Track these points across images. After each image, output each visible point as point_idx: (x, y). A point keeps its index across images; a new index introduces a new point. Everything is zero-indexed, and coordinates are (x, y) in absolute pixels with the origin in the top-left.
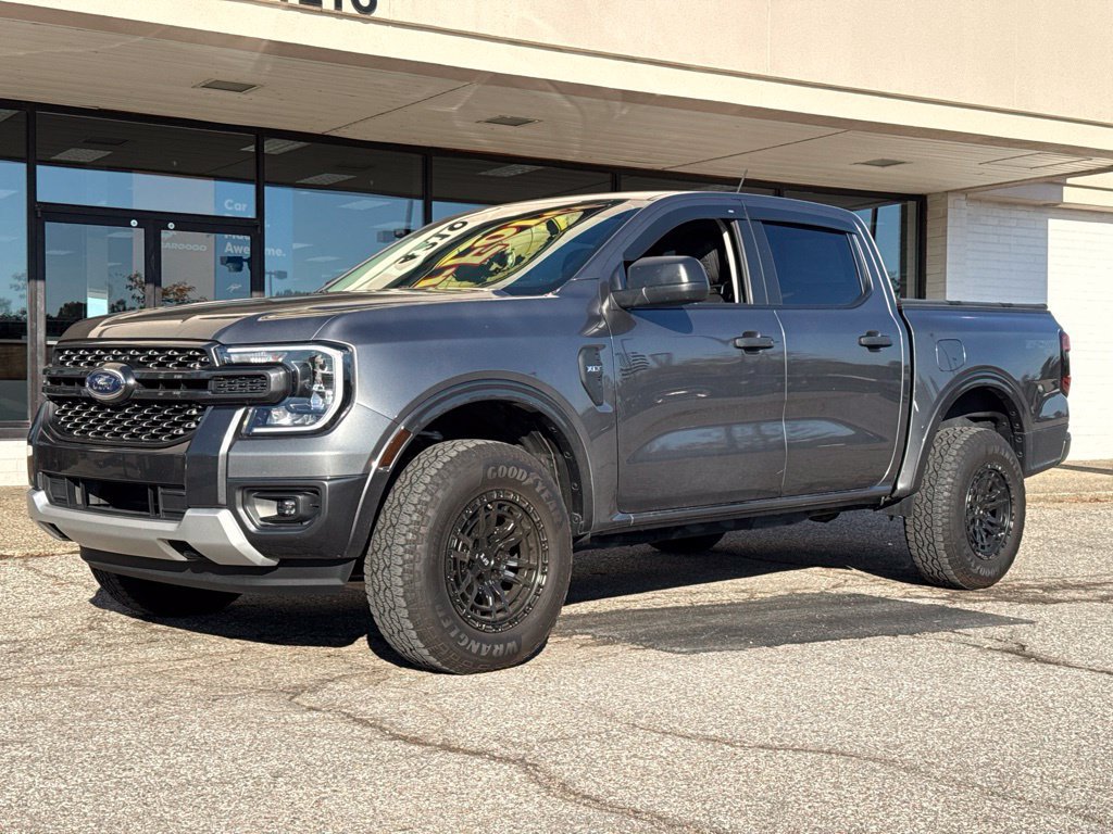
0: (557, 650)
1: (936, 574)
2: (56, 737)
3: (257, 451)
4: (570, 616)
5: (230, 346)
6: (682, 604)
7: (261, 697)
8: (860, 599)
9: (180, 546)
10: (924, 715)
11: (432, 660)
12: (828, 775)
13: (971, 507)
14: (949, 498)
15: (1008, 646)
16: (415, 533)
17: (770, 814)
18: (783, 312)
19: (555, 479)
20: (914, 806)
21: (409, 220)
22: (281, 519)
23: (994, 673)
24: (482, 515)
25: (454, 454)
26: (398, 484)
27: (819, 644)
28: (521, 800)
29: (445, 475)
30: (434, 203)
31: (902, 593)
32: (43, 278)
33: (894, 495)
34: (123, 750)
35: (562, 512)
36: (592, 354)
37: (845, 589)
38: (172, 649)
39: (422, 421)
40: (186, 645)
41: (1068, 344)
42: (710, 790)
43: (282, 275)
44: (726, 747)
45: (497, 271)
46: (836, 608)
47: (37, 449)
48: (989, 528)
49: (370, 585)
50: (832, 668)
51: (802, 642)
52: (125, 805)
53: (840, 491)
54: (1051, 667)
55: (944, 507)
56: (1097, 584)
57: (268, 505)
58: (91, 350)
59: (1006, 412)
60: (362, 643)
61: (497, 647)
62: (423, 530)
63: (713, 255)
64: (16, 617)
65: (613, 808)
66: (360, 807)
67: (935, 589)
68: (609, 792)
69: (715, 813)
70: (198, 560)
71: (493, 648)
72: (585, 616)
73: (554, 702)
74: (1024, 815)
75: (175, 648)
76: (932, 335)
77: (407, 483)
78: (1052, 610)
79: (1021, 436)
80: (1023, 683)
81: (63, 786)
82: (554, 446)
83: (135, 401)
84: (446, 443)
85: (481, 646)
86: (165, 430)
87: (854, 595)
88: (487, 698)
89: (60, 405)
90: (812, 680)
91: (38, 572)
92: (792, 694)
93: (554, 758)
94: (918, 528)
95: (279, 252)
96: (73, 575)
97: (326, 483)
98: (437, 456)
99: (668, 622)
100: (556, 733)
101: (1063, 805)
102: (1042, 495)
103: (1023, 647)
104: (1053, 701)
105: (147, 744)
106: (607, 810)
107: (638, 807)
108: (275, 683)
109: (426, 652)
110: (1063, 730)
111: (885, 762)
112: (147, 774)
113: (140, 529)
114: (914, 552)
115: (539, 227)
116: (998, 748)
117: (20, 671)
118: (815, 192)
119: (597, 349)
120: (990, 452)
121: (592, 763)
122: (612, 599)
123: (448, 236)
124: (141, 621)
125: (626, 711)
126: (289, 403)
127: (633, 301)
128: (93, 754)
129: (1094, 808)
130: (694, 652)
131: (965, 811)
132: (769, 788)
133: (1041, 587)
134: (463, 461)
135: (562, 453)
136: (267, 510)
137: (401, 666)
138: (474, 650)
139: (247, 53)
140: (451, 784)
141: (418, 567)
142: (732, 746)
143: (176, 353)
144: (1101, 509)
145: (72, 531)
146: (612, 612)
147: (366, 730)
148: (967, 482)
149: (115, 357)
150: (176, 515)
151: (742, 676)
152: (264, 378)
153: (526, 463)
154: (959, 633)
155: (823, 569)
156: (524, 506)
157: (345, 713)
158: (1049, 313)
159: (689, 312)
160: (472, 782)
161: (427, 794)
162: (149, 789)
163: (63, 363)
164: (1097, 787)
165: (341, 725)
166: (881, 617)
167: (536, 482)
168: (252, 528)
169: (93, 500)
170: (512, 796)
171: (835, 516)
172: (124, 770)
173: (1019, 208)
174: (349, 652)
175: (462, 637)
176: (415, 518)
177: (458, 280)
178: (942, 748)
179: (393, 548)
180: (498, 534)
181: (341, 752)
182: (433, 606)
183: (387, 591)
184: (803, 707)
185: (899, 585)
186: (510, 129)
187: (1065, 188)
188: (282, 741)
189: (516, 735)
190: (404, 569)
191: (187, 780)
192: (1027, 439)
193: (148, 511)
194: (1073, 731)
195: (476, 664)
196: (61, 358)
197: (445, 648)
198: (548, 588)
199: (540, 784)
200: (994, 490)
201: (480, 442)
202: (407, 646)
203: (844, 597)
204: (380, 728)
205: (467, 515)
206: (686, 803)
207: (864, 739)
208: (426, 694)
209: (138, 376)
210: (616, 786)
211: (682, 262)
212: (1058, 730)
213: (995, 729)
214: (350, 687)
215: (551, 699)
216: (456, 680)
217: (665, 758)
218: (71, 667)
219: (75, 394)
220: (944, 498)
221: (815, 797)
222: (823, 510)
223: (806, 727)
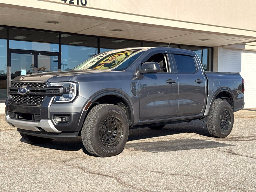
0: (125, 151)
1: (213, 134)
2: (10, 171)
3: (57, 106)
4: (129, 144)
5: (51, 82)
6: (155, 141)
7: (57, 162)
8: (196, 140)
9: (39, 128)
10: (208, 167)
11: (97, 154)
12: (185, 180)
13: (221, 119)
14: (216, 117)
15: (228, 151)
16: (93, 125)
17: (171, 189)
18: (178, 74)
19: (125, 113)
20: (204, 188)
21: (96, 53)
22: (62, 122)
23: (225, 157)
24: (108, 121)
25: (102, 107)
26: (89, 114)
27: (185, 150)
28: (115, 186)
29: (100, 112)
30: (100, 49)
31: (206, 139)
32: (11, 66)
33: (204, 116)
34: (25, 175)
35: (127, 120)
37: (192, 138)
38: (38, 151)
39: (95, 99)
40: (41, 150)
41: (244, 82)
42: (158, 184)
44: (162, 174)
45: (114, 65)
46: (190, 142)
47: (7, 106)
48: (226, 124)
49: (82, 137)
50: (188, 156)
51: (182, 150)
52: (25, 187)
53: (191, 115)
54: (238, 156)
55: (215, 119)
56: (250, 137)
57: (59, 119)
58: (19, 83)
59: (229, 97)
60: (81, 150)
61: (111, 151)
62: (95, 124)
63: (162, 61)
64: (3, 144)
65: (135, 188)
66: (78, 188)
67: (213, 138)
68: (135, 184)
69: (159, 189)
70: (43, 131)
71: (110, 151)
72: (132, 144)
73: (124, 164)
74: (229, 190)
75: (39, 151)
76: (212, 80)
77: (91, 114)
78: (239, 143)
79: (233, 103)
80: (231, 160)
81: (11, 183)
82: (125, 105)
83: (29, 95)
84: (100, 104)
85: (108, 151)
86: (36, 102)
87: (194, 139)
88: (109, 163)
89: (12, 96)
90: (183, 159)
91: (8, 133)
92: (178, 162)
93: (123, 177)
94: (209, 124)
95: (65, 60)
96: (16, 134)
97: (72, 114)
98: (98, 108)
99: (151, 145)
100: (124, 171)
101: (238, 188)
102: (239, 116)
103: (232, 151)
104: (238, 164)
105: (31, 173)
106: (134, 189)
107: (141, 188)
108: (61, 159)
109: (95, 152)
110: (239, 171)
111: (198, 178)
112: (30, 180)
113: (30, 124)
114: (208, 129)
115: (123, 55)
116: (224, 174)
117: (3, 156)
118: (188, 46)
119: (135, 83)
120: (226, 106)
121: (131, 178)
122: (139, 140)
123: (103, 57)
124: (31, 145)
125: (140, 166)
126: (64, 95)
127: (143, 72)
128: (18, 175)
129: (245, 188)
130: (157, 152)
131: (215, 189)
132: (171, 183)
133: (237, 137)
134: (104, 109)
135: (127, 107)
136: (59, 120)
137: (90, 155)
138: (106, 152)
139: (57, 15)
140: (99, 183)
141: (93, 133)
142: (164, 174)
143: (39, 84)
144: (253, 119)
145: (15, 124)
146: (139, 143)
147: (81, 170)
148: (220, 113)
149: (25, 85)
150: (38, 121)
151: (167, 158)
152: (58, 90)
153: (118, 109)
154: (218, 148)
155: (188, 133)
156: (118, 119)
157: (76, 166)
158: (240, 74)
159: (156, 74)
160: (104, 182)
161: (94, 185)
162: (31, 183)
163: (13, 86)
164: (246, 183)
165: (75, 169)
166: (200, 144)
167: (121, 113)
168: (56, 124)
169: (20, 117)
170: (113, 185)
171: (190, 121)
172: (25, 179)
173: (235, 50)
174: (78, 152)
175: (103, 149)
176: (93, 122)
177: (105, 67)
178: (211, 174)
179: (88, 128)
180: (112, 125)
181: (75, 175)
182: (97, 142)
183: (86, 138)
184: (181, 165)
185: (205, 137)
186: (117, 32)
187: (245, 45)
188: (62, 173)
189: (115, 171)
190: (90, 133)
191: (39, 182)
192: (234, 104)
193: (32, 120)
194: (242, 171)
195: (107, 155)
196: (13, 85)
197: (100, 152)
198: (123, 137)
199: (119, 182)
200: (227, 115)
201: (108, 104)
202: (91, 151)
203: (192, 139)
204: (84, 169)
205: (105, 121)
206: (152, 187)
207: (194, 172)
208: (95, 162)
209: (30, 89)
210: (137, 183)
211: (154, 63)
212: (238, 170)
213: (224, 170)
214: (78, 160)
215: (123, 163)
216: (102, 158)
217: (148, 177)
218: (14, 155)
219: (16, 93)
220: (215, 117)
221: (182, 185)
222: (187, 120)
223: (181, 170)
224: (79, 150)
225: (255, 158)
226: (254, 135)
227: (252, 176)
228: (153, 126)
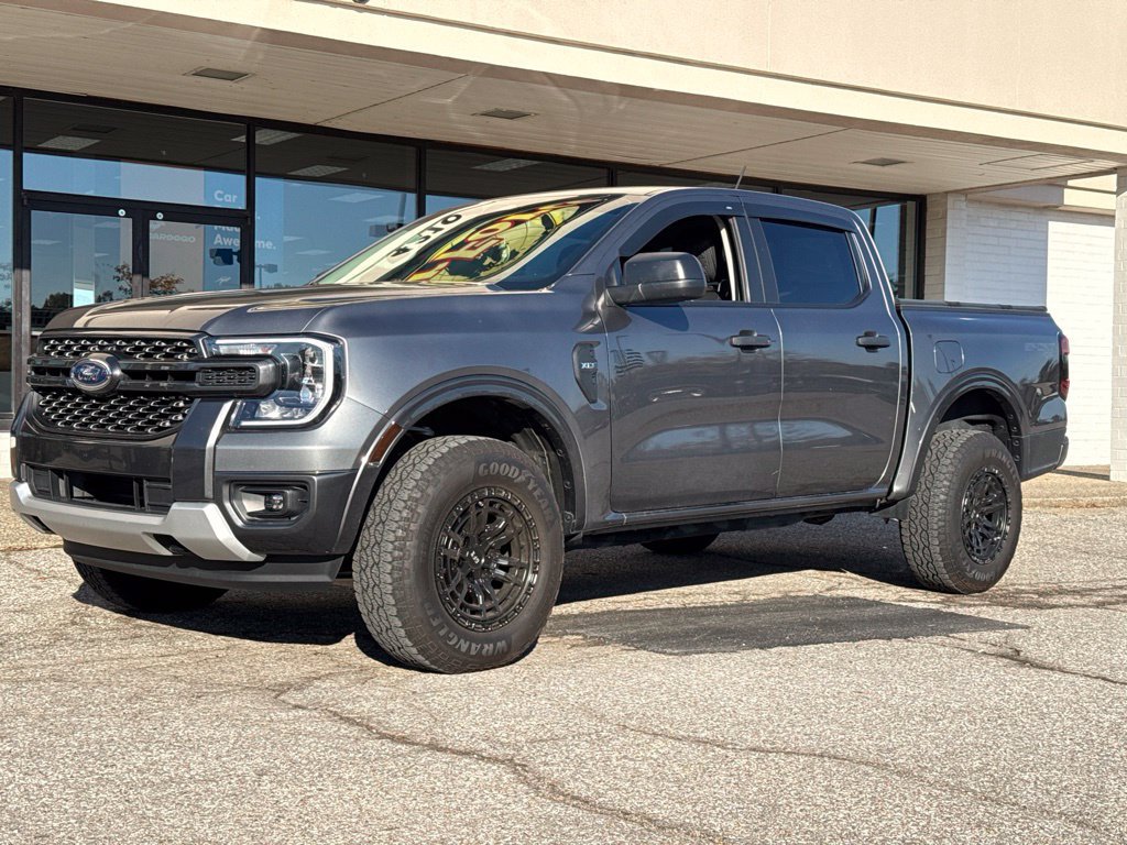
0: (546, 648)
1: (930, 575)
2: (37, 733)
3: (246, 444)
4: (561, 617)
5: (219, 337)
6: (674, 606)
7: (246, 695)
8: (853, 602)
9: (166, 540)
10: (917, 719)
11: (420, 658)
12: (820, 778)
13: (967, 511)
14: (945, 501)
15: (1002, 650)
16: (405, 530)
17: (761, 817)
18: (780, 310)
19: (547, 476)
20: (907, 811)
21: (402, 214)
22: (268, 514)
23: (988, 678)
24: (473, 512)
25: (445, 450)
26: (388, 480)
27: (812, 647)
28: (509, 800)
29: (436, 471)
30: (427, 197)
31: (897, 597)
32: (29, 268)
33: (890, 498)
34: (105, 746)
35: (554, 511)
36: (586, 350)
37: (839, 592)
38: (156, 645)
39: (413, 416)
40: (170, 641)
41: (1067, 347)
42: (701, 792)
43: (272, 269)
44: (717, 749)
45: (491, 266)
46: (830, 611)
47: (21, 441)
48: (985, 532)
49: (358, 582)
50: (825, 671)
51: (795, 644)
52: (106, 802)
53: (836, 493)
54: (1046, 672)
55: (940, 511)
56: (1093, 590)
57: (256, 499)
58: (77, 340)
59: (1003, 415)
60: (350, 641)
61: (486, 646)
62: (413, 527)
63: (710, 252)
65: (602, 810)
66: (346, 806)
67: (930, 593)
68: (598, 793)
69: (705, 815)
70: (183, 555)
71: (482, 648)
72: (576, 616)
73: (543, 702)
74: (1017, 821)
75: (159, 644)
76: (930, 336)
77: (397, 479)
78: (1048, 615)
79: (1018, 439)
80: (1017, 688)
81: (43, 782)
82: (547, 443)
83: (121, 392)
84: (438, 438)
85: (470, 646)
86: (152, 423)
87: (848, 598)
88: (476, 698)
89: (44, 395)
90: (805, 683)
91: (20, 566)
92: (785, 697)
93: (543, 759)
94: (913, 531)
95: (269, 245)
96: (56, 569)
97: (315, 478)
98: (428, 452)
99: (660, 623)
100: (546, 733)
101: (1057, 811)
102: (1038, 500)
103: (1018, 652)
104: (1048, 707)
105: (129, 740)
106: (596, 812)
107: (628, 808)
108: (261, 681)
109: (414, 650)
110: (1058, 737)
111: (878, 766)
112: (129, 771)
113: (124, 523)
114: (909, 556)
115: (533, 221)
116: (991, 752)
118: (813, 191)
119: (591, 346)
120: (987, 456)
121: (581, 763)
122: (604, 599)
123: (441, 229)
124: (124, 616)
125: (617, 711)
126: (278, 396)
127: (629, 297)
128: (75, 750)
129: (1088, 814)
130: (686, 654)
131: (958, 816)
132: (760, 790)
133: (1036, 593)
134: (454, 458)
135: (555, 451)
136: (254, 505)
137: (389, 664)
138: (464, 650)
139: (238, 41)
140: (439, 784)
141: (407, 564)
142: (724, 748)
143: (163, 344)
144: (1097, 515)
145: (56, 524)
146: (603, 613)
147: (352, 728)
148: (964, 484)
149: (101, 347)
150: (162, 509)
151: (735, 679)
152: (253, 370)
153: (518, 460)
154: (954, 637)
155: (817, 572)
156: (516, 503)
157: (331, 712)
158: (1049, 315)
159: (684, 309)
160: (460, 782)
161: (414, 794)
162: (131, 785)
163: (48, 353)
164: (1091, 793)
165: (327, 723)
166: (874, 621)
167: (528, 479)
168: (239, 523)
169: (77, 492)
170: (500, 796)
171: (830, 518)
172: (106, 766)
173: (1019, 209)
174: (336, 650)
175: (451, 636)
176: (404, 514)
177: (451, 273)
178: (935, 752)
179: (382, 544)
180: (489, 531)
181: (326, 750)
182: (422, 604)
183: (376, 588)
184: (796, 710)
185: (893, 588)
186: (505, 122)
187: (1066, 190)
188: (267, 739)
189: (505, 735)
190: (393, 567)
191: (170, 777)
192: (1025, 443)
193: (133, 504)
194: (1068, 737)
195: (465, 663)
196: (45, 348)
197: (433, 647)
198: (539, 587)
199: (529, 785)
200: (991, 494)
201: (472, 438)
202: (395, 644)
203: (837, 599)
204: (367, 726)
205: (457, 512)
206: (677, 805)
207: (857, 742)
208: (414, 693)
209: (124, 367)
210: (606, 787)
211: (679, 258)
212: (1052, 735)
213: (989, 734)
214: (337, 685)
215: (541, 699)
216: (444, 679)
217: (655, 760)
218: (53, 662)
219: (59, 385)
220: (941, 501)
221: (806, 800)
222: (818, 512)
223: (799, 730)
224: (337, 639)
225: (1122, 683)
226: (1109, 584)
227: (1115, 762)
228: (667, 538)
